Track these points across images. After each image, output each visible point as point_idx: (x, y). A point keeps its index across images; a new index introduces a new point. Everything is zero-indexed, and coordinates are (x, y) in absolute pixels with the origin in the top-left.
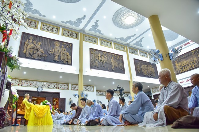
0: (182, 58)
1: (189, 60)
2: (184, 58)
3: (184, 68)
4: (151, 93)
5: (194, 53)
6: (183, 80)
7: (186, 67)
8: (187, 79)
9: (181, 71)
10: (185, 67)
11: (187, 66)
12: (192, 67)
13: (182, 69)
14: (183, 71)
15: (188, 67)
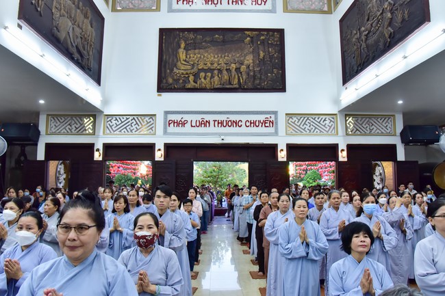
0: (208, 39)
1: (229, 57)
2: (214, 42)
3: (205, 78)
4: (38, 133)
5: (252, 41)
6: (186, 117)
7: (212, 77)
8: (199, 117)
9: (191, 84)
10: (209, 74)
11: (216, 72)
12: (230, 84)
13: (196, 76)
14: (197, 86)
15: (216, 78)
